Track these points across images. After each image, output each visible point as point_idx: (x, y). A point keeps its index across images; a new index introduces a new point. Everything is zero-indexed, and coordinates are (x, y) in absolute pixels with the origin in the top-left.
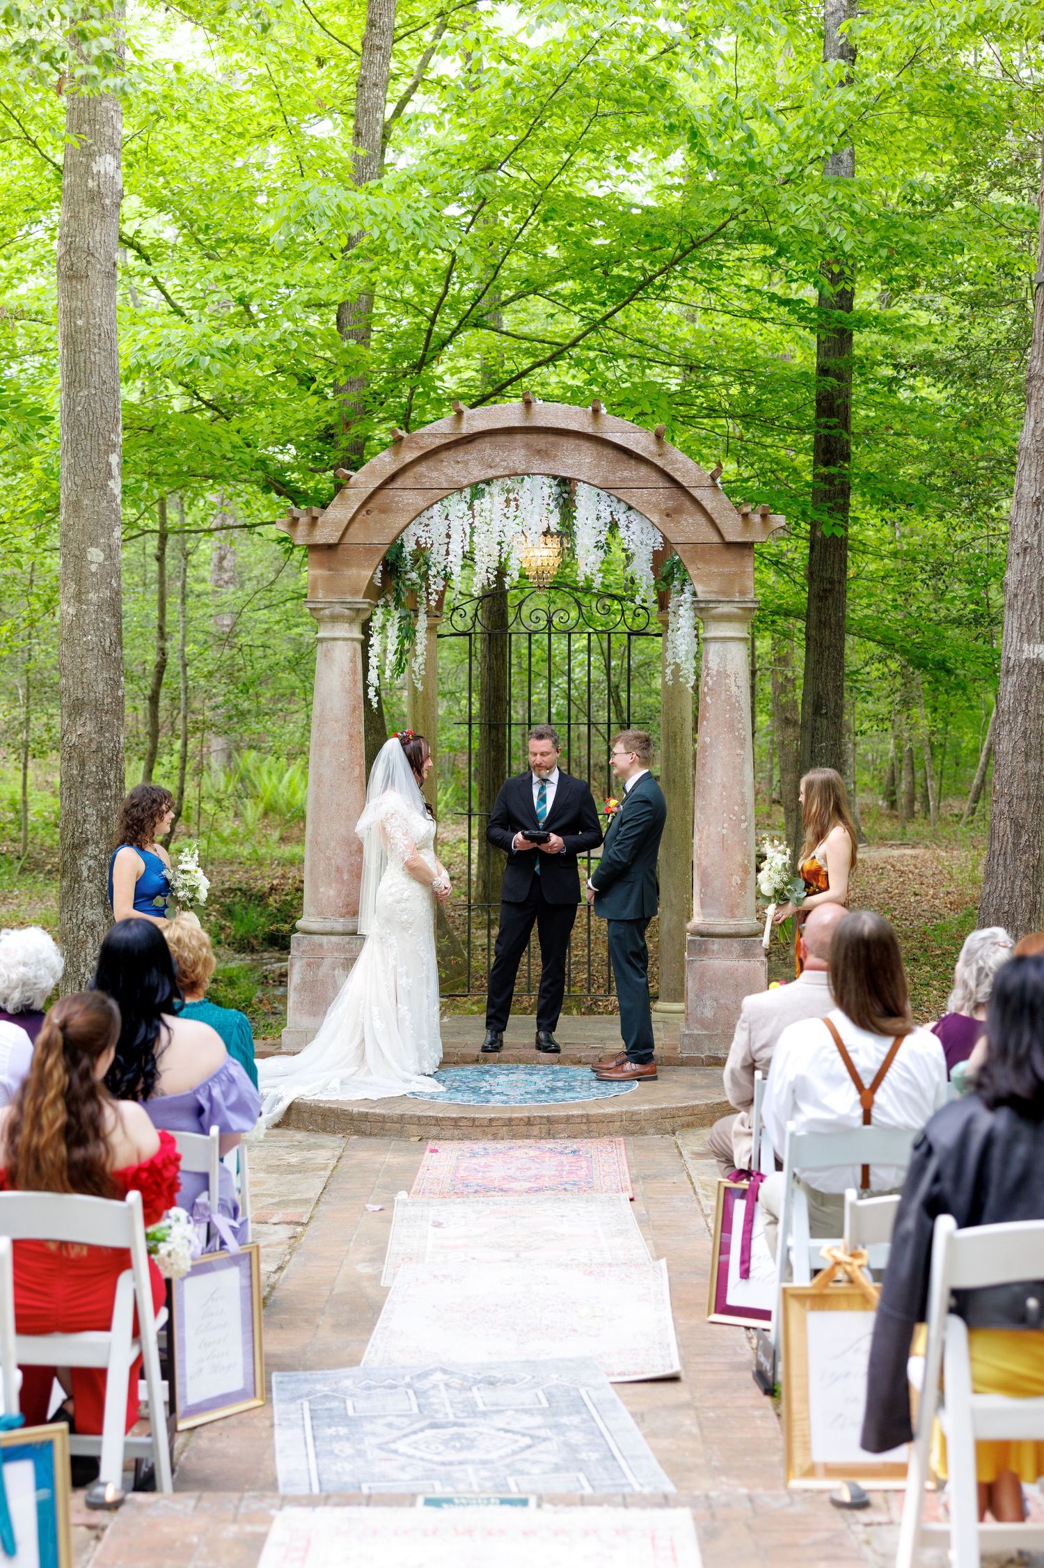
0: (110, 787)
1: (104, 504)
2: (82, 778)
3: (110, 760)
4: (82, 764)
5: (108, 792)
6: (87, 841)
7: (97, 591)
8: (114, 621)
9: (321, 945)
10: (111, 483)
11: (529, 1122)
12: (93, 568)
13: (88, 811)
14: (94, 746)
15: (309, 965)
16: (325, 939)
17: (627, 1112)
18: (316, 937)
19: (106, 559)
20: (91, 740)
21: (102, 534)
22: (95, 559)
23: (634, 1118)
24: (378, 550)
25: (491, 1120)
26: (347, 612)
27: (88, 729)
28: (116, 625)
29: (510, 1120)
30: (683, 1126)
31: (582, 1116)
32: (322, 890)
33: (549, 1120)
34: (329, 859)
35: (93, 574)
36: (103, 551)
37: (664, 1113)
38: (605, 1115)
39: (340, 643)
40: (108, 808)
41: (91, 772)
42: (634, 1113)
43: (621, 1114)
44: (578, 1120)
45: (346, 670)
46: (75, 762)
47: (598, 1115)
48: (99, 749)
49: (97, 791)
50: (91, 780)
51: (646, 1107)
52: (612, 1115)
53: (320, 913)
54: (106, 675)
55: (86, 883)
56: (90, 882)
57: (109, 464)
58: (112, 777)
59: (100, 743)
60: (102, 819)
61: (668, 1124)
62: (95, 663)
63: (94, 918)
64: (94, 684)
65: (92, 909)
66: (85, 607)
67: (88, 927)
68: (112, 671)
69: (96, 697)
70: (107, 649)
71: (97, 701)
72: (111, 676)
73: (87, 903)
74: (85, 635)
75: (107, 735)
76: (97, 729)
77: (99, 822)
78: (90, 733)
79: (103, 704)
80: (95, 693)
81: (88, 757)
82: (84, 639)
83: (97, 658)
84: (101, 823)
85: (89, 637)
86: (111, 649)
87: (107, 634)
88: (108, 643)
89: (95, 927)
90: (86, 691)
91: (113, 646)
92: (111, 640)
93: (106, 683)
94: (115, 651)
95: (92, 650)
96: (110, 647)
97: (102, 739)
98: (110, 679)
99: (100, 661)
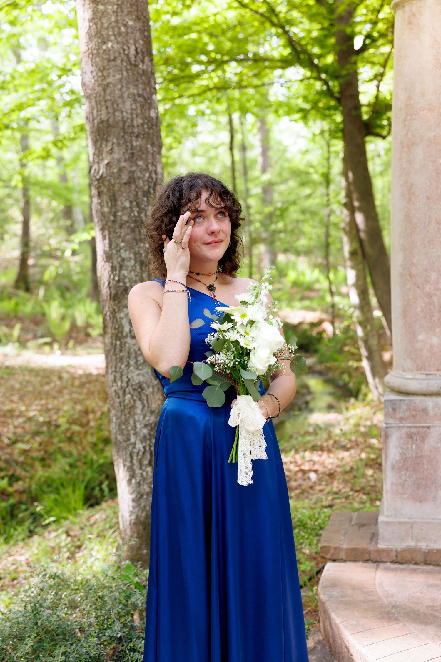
2: (115, 215)
3: (146, 194)
4: (114, 199)
8: (138, 25)
9: (425, 411)
13: (125, 254)
14: (125, 177)
15: (410, 436)
16: (430, 402)
18: (417, 399)
20: (121, 170)
27: (116, 156)
28: (142, 31)
32: (421, 337)
34: (429, 295)
41: (124, 208)
46: (105, 198)
48: (132, 180)
49: (133, 230)
50: (125, 218)
53: (419, 369)
59: (133, 172)
60: (142, 263)
62: (119, 76)
63: (141, 379)
64: (120, 101)
65: (138, 368)
66: (101, 7)
67: (134, 390)
68: (141, 86)
69: (123, 117)
70: (133, 59)
71: (124, 122)
72: (141, 92)
73: (132, 362)
74: (105, 43)
75: (140, 163)
76: (127, 156)
77: (138, 267)
78: (119, 161)
79: (133, 126)
80: (122, 112)
81: (119, 190)
82: (104, 47)
83: (121, 70)
84: (141, 268)
85: (110, 45)
86: (138, 59)
87: (132, 41)
88: (133, 51)
89: (142, 390)
90: (111, 110)
91: (140, 55)
92: (136, 49)
93: (134, 100)
94: (143, 62)
95: (114, 60)
96: (136, 57)
97: (134, 168)
98: (139, 95)
99: (125, 73)
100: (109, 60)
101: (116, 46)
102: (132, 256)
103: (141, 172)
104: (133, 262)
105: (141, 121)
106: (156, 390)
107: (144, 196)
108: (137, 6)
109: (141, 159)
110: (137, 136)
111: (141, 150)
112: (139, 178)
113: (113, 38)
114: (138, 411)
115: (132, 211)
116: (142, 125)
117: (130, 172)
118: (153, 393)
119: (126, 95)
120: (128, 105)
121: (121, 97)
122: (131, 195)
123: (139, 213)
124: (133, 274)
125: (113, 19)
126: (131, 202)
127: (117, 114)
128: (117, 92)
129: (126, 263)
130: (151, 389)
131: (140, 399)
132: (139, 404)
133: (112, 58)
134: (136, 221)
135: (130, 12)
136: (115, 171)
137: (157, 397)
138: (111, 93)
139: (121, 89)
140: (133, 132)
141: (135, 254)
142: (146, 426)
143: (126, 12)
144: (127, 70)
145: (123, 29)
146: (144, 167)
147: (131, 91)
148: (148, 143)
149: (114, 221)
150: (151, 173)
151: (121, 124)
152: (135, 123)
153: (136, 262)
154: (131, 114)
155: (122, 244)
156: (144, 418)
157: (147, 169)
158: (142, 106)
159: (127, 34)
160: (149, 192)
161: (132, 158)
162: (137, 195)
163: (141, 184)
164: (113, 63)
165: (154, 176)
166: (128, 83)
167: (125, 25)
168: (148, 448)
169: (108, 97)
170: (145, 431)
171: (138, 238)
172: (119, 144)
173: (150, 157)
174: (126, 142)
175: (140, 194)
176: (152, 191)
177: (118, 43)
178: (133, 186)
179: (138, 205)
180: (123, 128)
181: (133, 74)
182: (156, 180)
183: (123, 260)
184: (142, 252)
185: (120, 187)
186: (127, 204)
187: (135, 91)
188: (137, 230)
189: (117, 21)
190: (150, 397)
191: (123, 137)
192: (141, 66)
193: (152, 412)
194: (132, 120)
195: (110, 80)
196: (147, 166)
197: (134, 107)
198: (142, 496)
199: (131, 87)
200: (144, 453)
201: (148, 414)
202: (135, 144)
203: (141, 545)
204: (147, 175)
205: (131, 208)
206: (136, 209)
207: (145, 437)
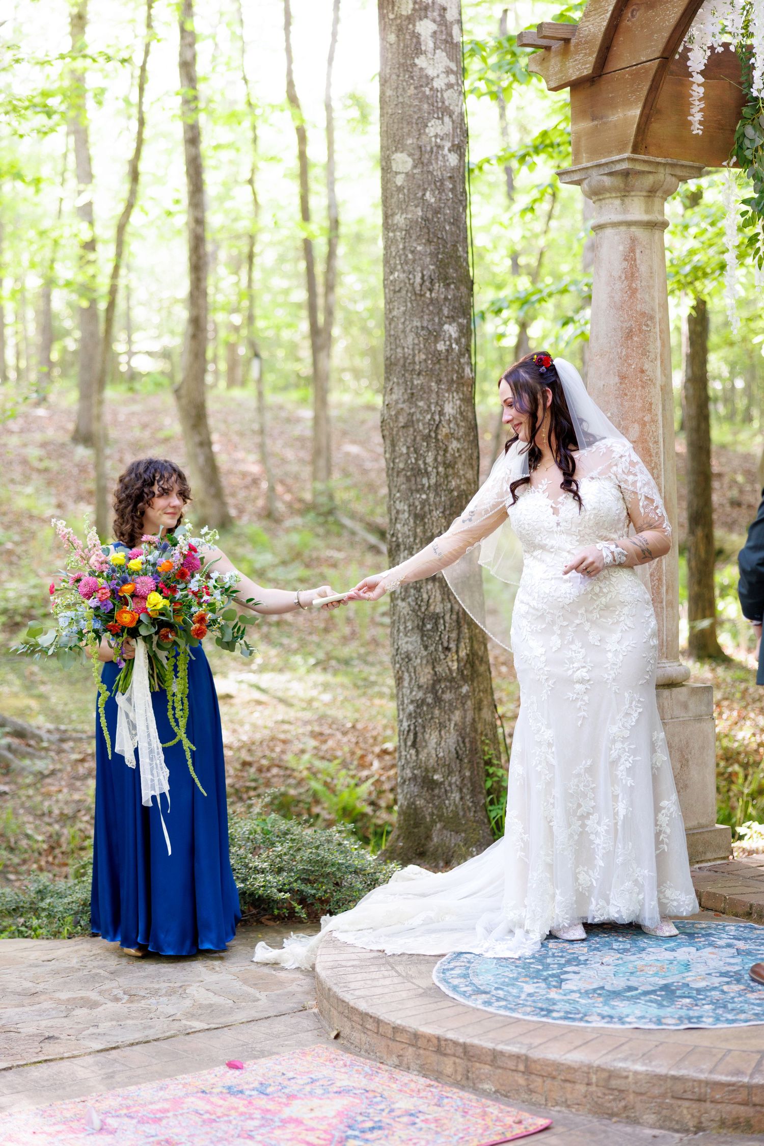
0: (427, 474)
1: (412, 91)
2: (394, 462)
3: (427, 438)
4: (393, 445)
5: (425, 481)
6: (398, 546)
7: (404, 211)
10: (421, 62)
11: (440, 1046)
12: (400, 180)
13: (401, 506)
14: (402, 420)
17: (599, 1069)
19: (415, 167)
20: (399, 412)
21: (409, 135)
22: (400, 169)
23: (614, 1083)
24: (647, 71)
25: (396, 1029)
26: (607, 181)
27: (394, 397)
29: (416, 1036)
30: (723, 1124)
31: (518, 1057)
33: (468, 1052)
35: (400, 189)
36: (410, 155)
37: (679, 1087)
38: (558, 1066)
39: (609, 232)
40: (424, 503)
41: (402, 454)
42: (612, 1074)
43: (589, 1070)
44: (511, 1064)
45: (616, 273)
46: (388, 442)
47: (546, 1063)
48: (410, 423)
49: (408, 479)
50: (401, 466)
51: (639, 1067)
52: (575, 1070)
54: (416, 323)
55: (399, 602)
56: (403, 600)
57: (417, 36)
58: (430, 460)
59: (412, 415)
60: (416, 516)
61: (686, 1112)
62: (403, 309)
63: (410, 648)
64: (402, 336)
65: (406, 635)
66: (391, 234)
67: (402, 659)
68: (426, 317)
69: (404, 354)
70: (418, 288)
71: (405, 359)
72: (425, 324)
73: (402, 628)
74: (392, 273)
75: (421, 404)
76: (406, 397)
77: (412, 521)
78: (397, 402)
79: (414, 363)
80: (403, 348)
81: (397, 434)
82: (391, 278)
83: (405, 302)
84: (415, 522)
85: (396, 274)
86: (424, 288)
87: (419, 269)
88: (418, 280)
89: (410, 660)
90: (393, 347)
91: (427, 283)
92: (423, 276)
93: (417, 334)
94: (431, 290)
95: (399, 291)
96: (421, 286)
97: (413, 410)
98: (423, 328)
99: (409, 304)
100: (395, 292)
101: (402, 276)
102: (406, 508)
103: (420, 413)
104: (406, 515)
105: (423, 357)
106: (424, 662)
107: (423, 440)
108: (428, 228)
109: (422, 399)
110: (419, 374)
111: (422, 388)
112: (418, 421)
113: (399, 267)
114: (406, 684)
115: (409, 457)
116: (425, 360)
117: (409, 414)
118: (421, 664)
119: (408, 329)
120: (410, 339)
121: (404, 331)
122: (409, 440)
123: (416, 459)
124: (406, 528)
125: (401, 246)
126: (408, 448)
127: (399, 350)
128: (401, 326)
129: (401, 516)
130: (419, 661)
131: (408, 671)
132: (406, 676)
133: (397, 289)
134: (412, 469)
135: (418, 237)
136: (393, 413)
137: (426, 671)
138: (395, 327)
139: (404, 323)
140: (413, 370)
141: (410, 506)
142: (412, 702)
143: (414, 237)
144: (411, 301)
145: (410, 256)
146: (426, 407)
147: (415, 323)
148: (430, 380)
149: (393, 469)
150: (433, 414)
151: (402, 362)
152: (417, 359)
153: (410, 515)
154: (413, 349)
155: (398, 495)
156: (411, 692)
157: (428, 411)
158: (426, 340)
159: (414, 261)
160: (430, 436)
161: (412, 398)
162: (415, 440)
163: (421, 427)
164: (398, 295)
165: (437, 418)
166: (412, 315)
167: (412, 252)
168: (412, 727)
169: (392, 332)
170: (411, 708)
171: (414, 488)
172: (398, 384)
173: (434, 396)
174: (405, 382)
175: (418, 438)
176: (433, 435)
177: (404, 272)
178: (411, 429)
179: (416, 451)
180: (404, 366)
181: (418, 305)
182: (440, 421)
183: (398, 512)
184: (417, 503)
185: (398, 431)
186: (404, 450)
187: (419, 324)
188: (413, 479)
189: (404, 248)
190: (419, 669)
191: (403, 375)
192: (428, 295)
193: (420, 687)
194: (414, 356)
195: (395, 313)
196: (429, 407)
197: (416, 341)
198: (405, 781)
199: (415, 319)
200: (409, 731)
201: (415, 689)
202: (415, 382)
203: (399, 836)
204: (429, 417)
205: (408, 454)
206: (413, 456)
207: (410, 714)
